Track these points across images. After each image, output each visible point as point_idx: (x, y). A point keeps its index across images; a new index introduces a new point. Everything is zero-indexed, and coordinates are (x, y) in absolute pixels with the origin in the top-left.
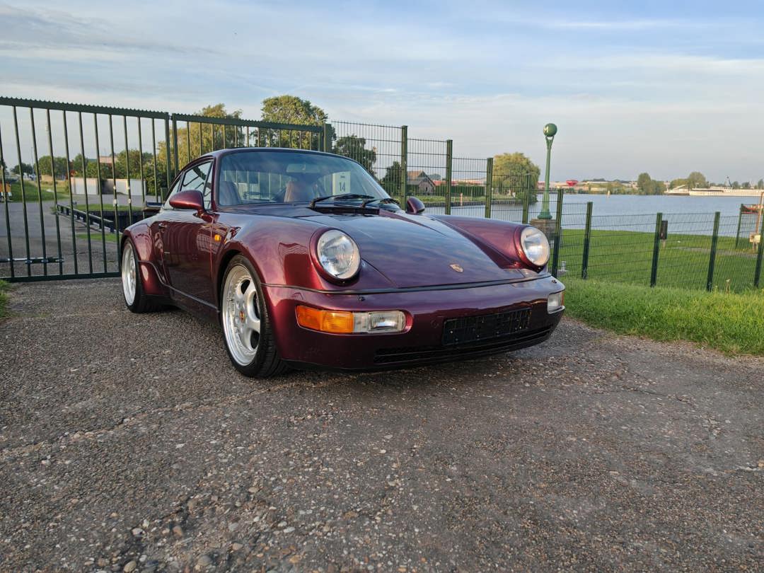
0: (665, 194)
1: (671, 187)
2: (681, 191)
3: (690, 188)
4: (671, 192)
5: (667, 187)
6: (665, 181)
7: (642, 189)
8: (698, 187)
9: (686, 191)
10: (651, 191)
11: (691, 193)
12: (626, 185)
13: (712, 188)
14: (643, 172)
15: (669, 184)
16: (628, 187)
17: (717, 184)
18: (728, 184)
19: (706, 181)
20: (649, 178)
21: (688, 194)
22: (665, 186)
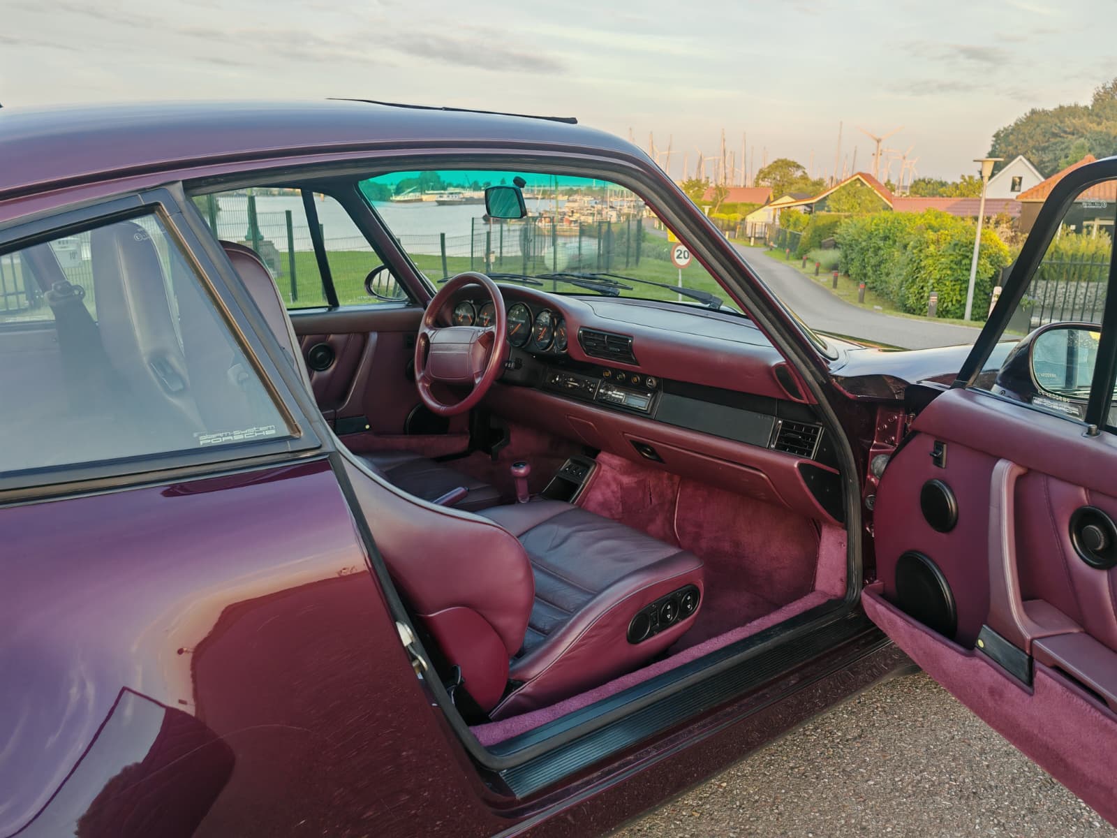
0: (392, 201)
2: (411, 196)
3: (422, 191)
4: (398, 198)
6: (388, 183)
8: (433, 189)
9: (417, 195)
11: (424, 198)
13: (451, 190)
15: (394, 187)
17: (455, 185)
21: (421, 200)
22: (390, 190)
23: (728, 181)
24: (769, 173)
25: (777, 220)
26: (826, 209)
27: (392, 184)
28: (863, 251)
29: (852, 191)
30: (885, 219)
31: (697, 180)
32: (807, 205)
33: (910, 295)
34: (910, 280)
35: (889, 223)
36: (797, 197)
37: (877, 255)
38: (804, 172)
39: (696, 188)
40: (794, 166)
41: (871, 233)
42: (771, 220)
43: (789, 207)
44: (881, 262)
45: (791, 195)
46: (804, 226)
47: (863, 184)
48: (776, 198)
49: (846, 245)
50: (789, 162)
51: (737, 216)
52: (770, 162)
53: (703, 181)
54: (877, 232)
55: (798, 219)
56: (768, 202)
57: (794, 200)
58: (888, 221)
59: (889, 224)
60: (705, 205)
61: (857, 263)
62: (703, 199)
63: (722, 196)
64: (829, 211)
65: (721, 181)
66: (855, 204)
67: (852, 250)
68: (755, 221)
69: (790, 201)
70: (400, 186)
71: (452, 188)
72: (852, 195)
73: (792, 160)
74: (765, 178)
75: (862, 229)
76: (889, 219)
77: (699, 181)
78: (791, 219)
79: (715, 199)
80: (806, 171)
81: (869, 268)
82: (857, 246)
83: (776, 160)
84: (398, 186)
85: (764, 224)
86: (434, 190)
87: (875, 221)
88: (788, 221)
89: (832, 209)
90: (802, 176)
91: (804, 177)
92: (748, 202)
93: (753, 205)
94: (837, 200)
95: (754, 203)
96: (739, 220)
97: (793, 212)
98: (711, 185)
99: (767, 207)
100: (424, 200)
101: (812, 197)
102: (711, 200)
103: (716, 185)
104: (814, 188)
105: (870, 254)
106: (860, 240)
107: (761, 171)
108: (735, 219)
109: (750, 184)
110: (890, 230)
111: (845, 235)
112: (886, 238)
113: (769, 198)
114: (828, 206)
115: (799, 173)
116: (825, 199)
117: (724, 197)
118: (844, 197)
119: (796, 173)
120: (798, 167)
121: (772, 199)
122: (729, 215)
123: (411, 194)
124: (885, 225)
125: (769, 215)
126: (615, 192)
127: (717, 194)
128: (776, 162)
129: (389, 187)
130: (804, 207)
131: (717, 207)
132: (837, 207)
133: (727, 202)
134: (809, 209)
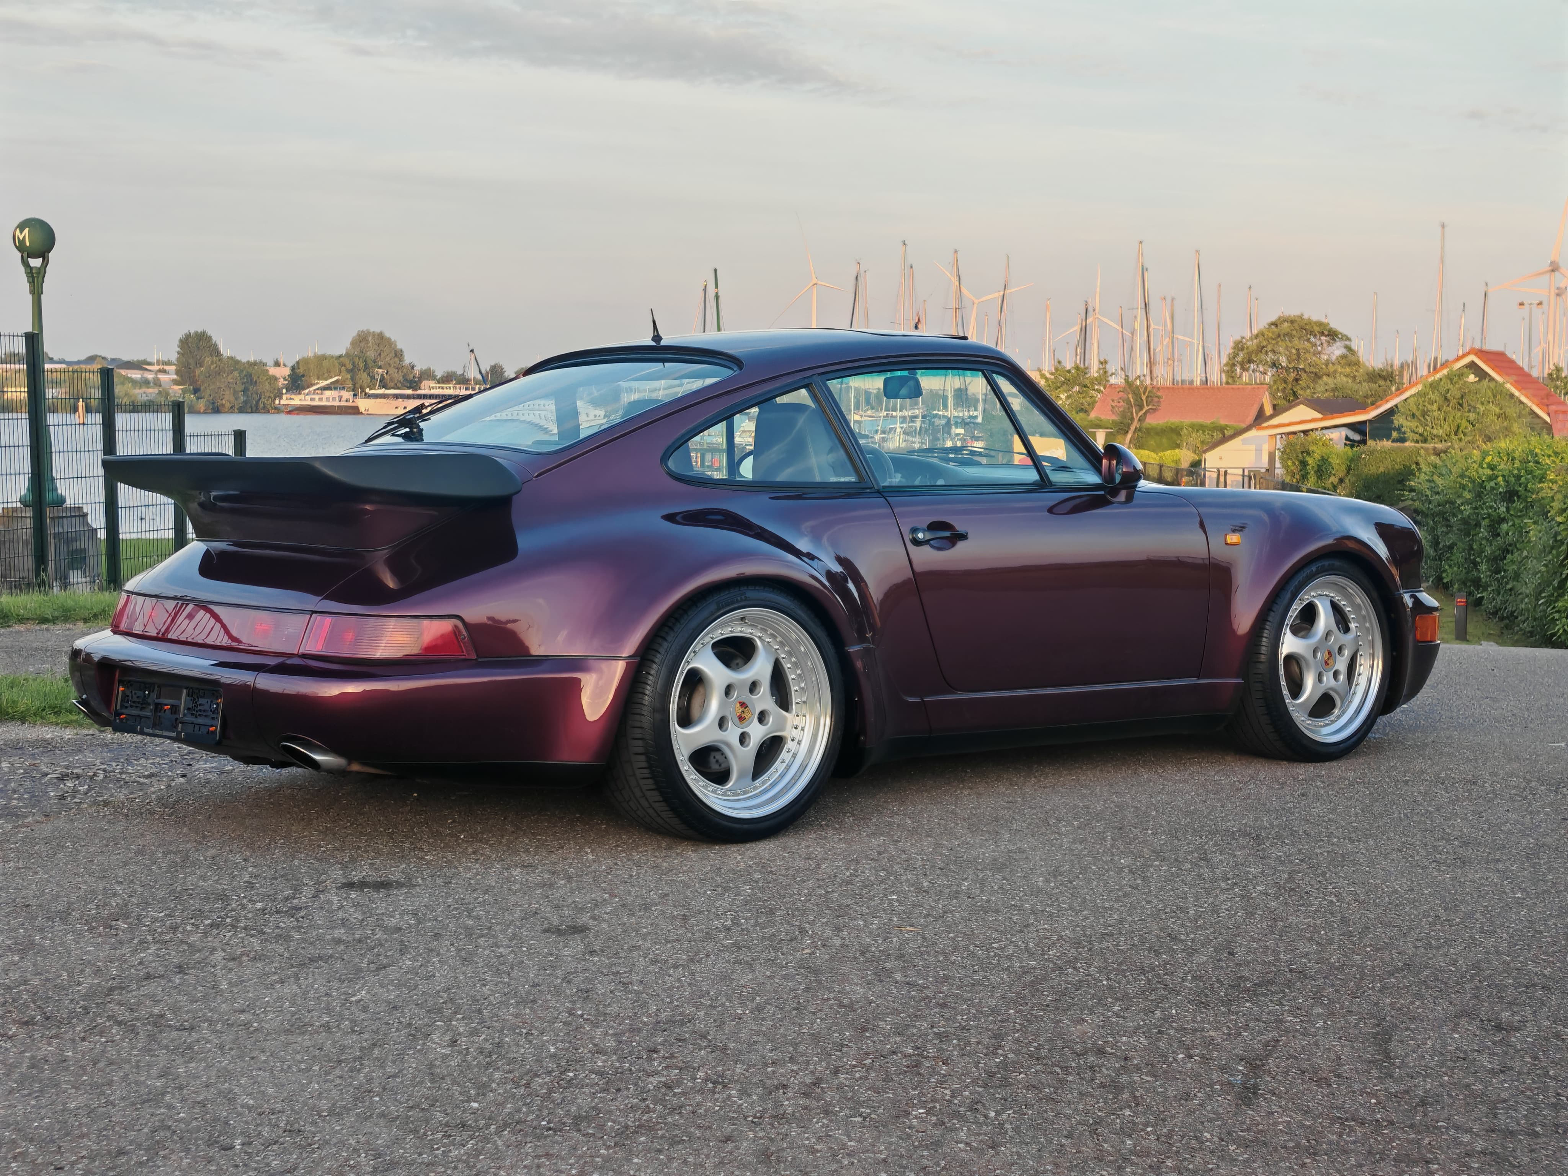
0: (278, 410)
1: (297, 382)
2: (330, 398)
3: (358, 388)
4: (297, 400)
5: (281, 382)
6: (270, 363)
7: (196, 391)
8: (382, 384)
9: (346, 397)
10: (227, 399)
11: (363, 404)
12: (136, 375)
14: (194, 328)
15: (287, 372)
16: (146, 383)
17: (439, 374)
18: (473, 373)
19: (407, 360)
20: (218, 353)
21: (355, 411)
22: (276, 379)
23: (1159, 371)
24: (1261, 349)
25: (1278, 465)
26: (1395, 434)
27: (277, 364)
28: (1469, 527)
29: (1455, 392)
30: (1508, 454)
31: (1077, 368)
32: (1351, 426)
33: (1557, 616)
34: (1555, 583)
35: (1517, 461)
36: (1326, 407)
37: (1498, 535)
38: (1349, 348)
39: (1076, 388)
40: (1322, 334)
41: (1482, 485)
42: (1264, 463)
43: (1305, 432)
44: (1506, 551)
45: (1315, 404)
46: (1341, 475)
47: (1482, 375)
48: (1277, 410)
49: (1433, 515)
50: (1309, 322)
51: (1184, 457)
52: (1261, 324)
53: (1094, 372)
54: (1492, 484)
55: (1324, 460)
56: (1260, 418)
57: (1320, 416)
58: (1513, 459)
59: (1517, 464)
60: (1099, 426)
61: (1458, 556)
62: (1093, 415)
63: (1141, 407)
64: (1402, 440)
65: (1140, 369)
66: (1464, 423)
67: (1447, 526)
68: (1222, 465)
69: (1309, 418)
70: (301, 371)
71: (433, 384)
72: (1453, 402)
73: (1315, 318)
74: (1250, 361)
75: (1462, 476)
76: (1517, 455)
77: (1081, 371)
78: (1310, 460)
79: (1123, 415)
80: (1354, 347)
81: (1484, 567)
82: (1454, 515)
83: (1273, 318)
84: (293, 369)
85: (1246, 473)
86: (385, 387)
87: (1488, 459)
88: (1304, 464)
89: (1409, 434)
90: (1343, 357)
91: (1350, 359)
92: (1208, 422)
93: (1222, 429)
94: (1418, 414)
95: (1223, 422)
96: (1185, 465)
97: (1315, 442)
98: (1113, 380)
99: (1253, 433)
100: (362, 410)
101: (1362, 407)
102: (1115, 418)
103: (1127, 379)
104: (1373, 385)
105: (1483, 532)
106: (1459, 502)
107: (1239, 346)
108: (1177, 462)
109: (1216, 377)
110: (1518, 477)
111: (1429, 493)
112: (1510, 496)
113: (1261, 411)
114: (1399, 429)
115: (1336, 350)
116: (1391, 412)
117: (1146, 408)
118: (1435, 407)
119: (1330, 349)
120: (1333, 335)
121: (1269, 411)
122: (1161, 454)
123: (328, 393)
124: (1509, 466)
125: (1259, 451)
126: (868, 394)
127: (1128, 401)
128: (1275, 324)
129: (273, 371)
130: (1344, 432)
131: (1129, 436)
132: (1420, 430)
133: (1152, 421)
134: (1357, 437)
